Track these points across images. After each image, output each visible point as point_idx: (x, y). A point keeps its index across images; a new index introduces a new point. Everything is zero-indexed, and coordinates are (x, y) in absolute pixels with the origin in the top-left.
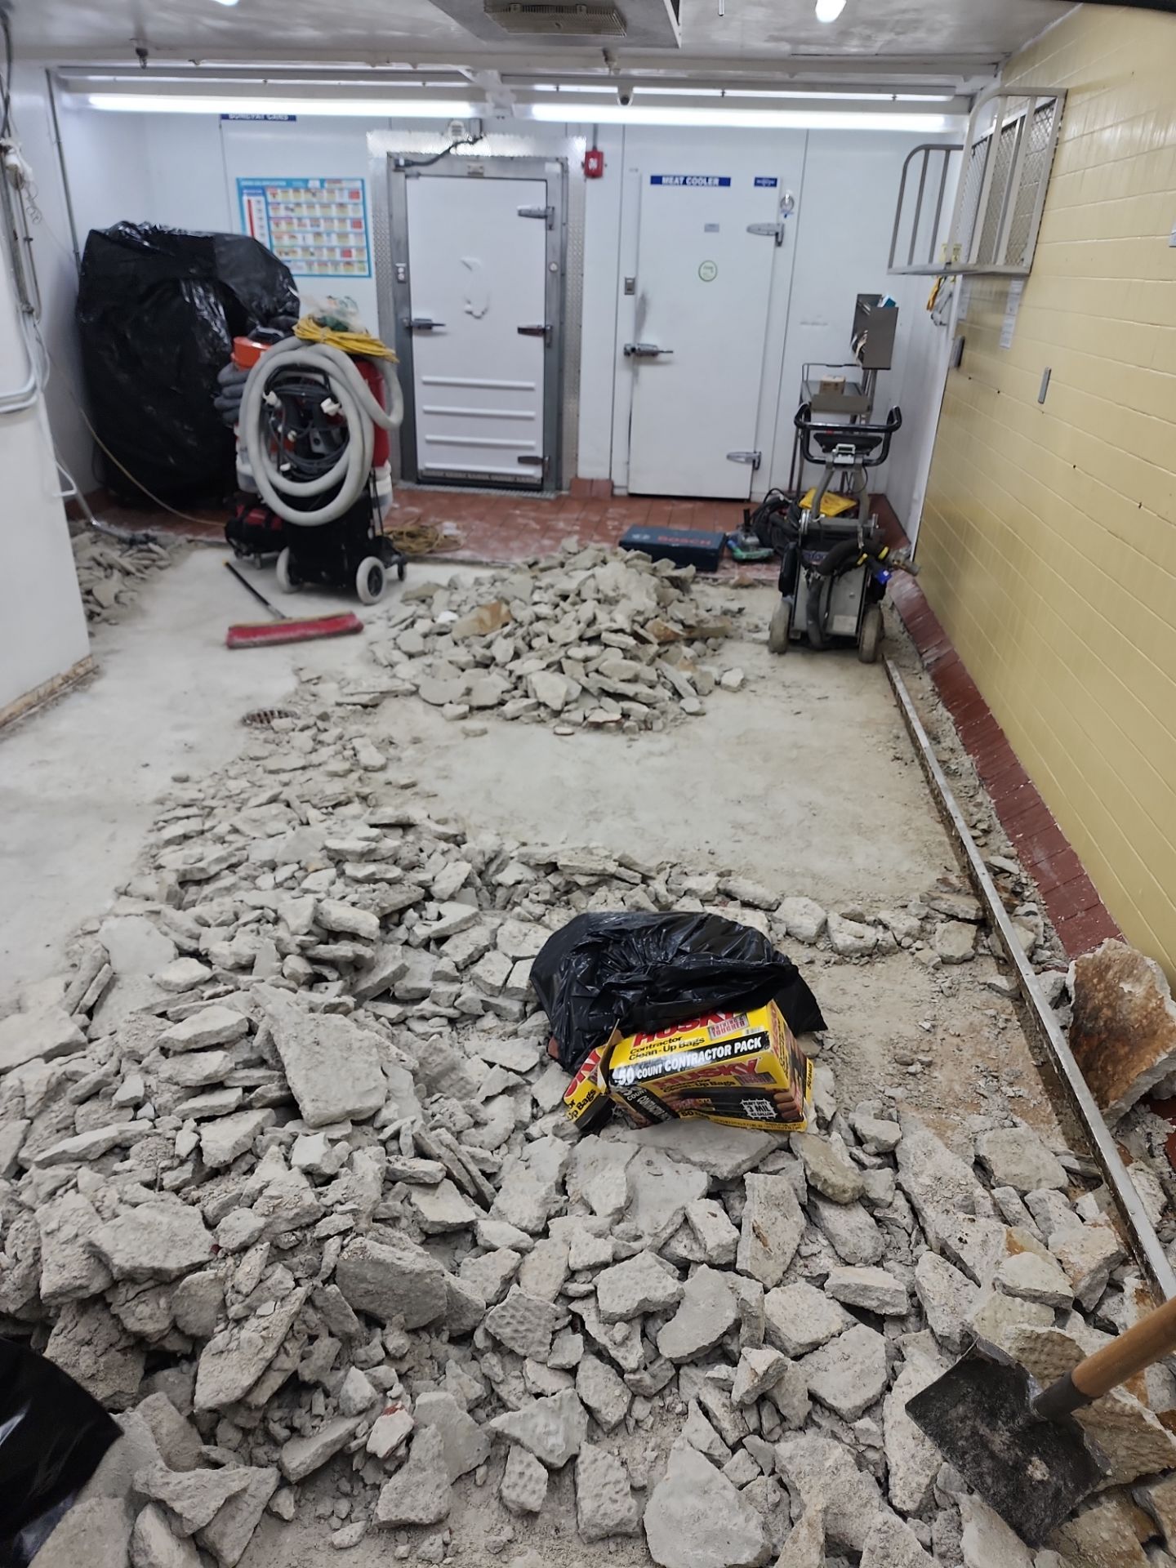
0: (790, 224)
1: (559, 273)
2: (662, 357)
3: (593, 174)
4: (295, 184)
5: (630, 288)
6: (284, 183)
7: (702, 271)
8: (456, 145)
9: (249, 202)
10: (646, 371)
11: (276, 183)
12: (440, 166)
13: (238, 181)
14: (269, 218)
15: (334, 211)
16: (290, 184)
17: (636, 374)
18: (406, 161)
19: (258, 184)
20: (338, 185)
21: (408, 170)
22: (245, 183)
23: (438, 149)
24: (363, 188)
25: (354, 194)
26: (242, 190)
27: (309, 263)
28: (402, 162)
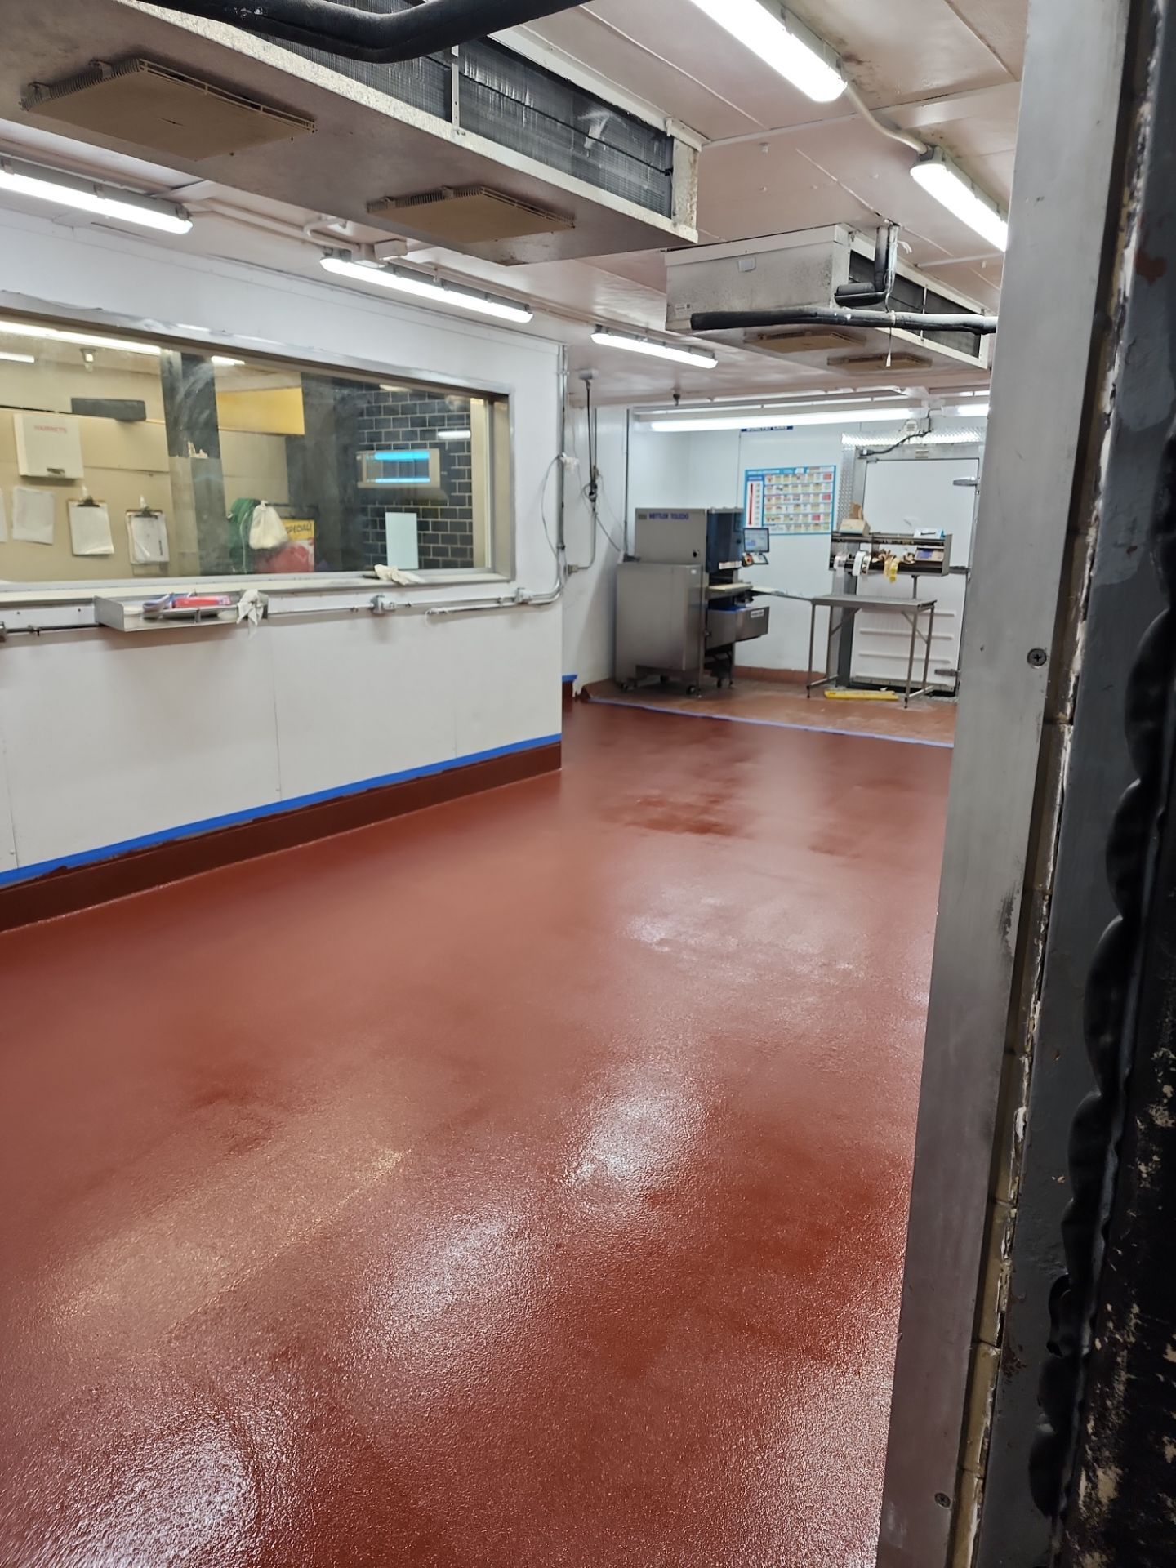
4: (786, 472)
6: (778, 472)
8: (909, 438)
9: (752, 486)
11: (773, 472)
12: (894, 454)
13: (747, 471)
14: (764, 496)
15: (811, 489)
16: (783, 472)
18: (869, 451)
19: (760, 473)
20: (816, 471)
21: (869, 457)
22: (750, 473)
23: (894, 442)
24: (835, 472)
25: (827, 476)
26: (748, 478)
27: (788, 526)
28: (865, 452)
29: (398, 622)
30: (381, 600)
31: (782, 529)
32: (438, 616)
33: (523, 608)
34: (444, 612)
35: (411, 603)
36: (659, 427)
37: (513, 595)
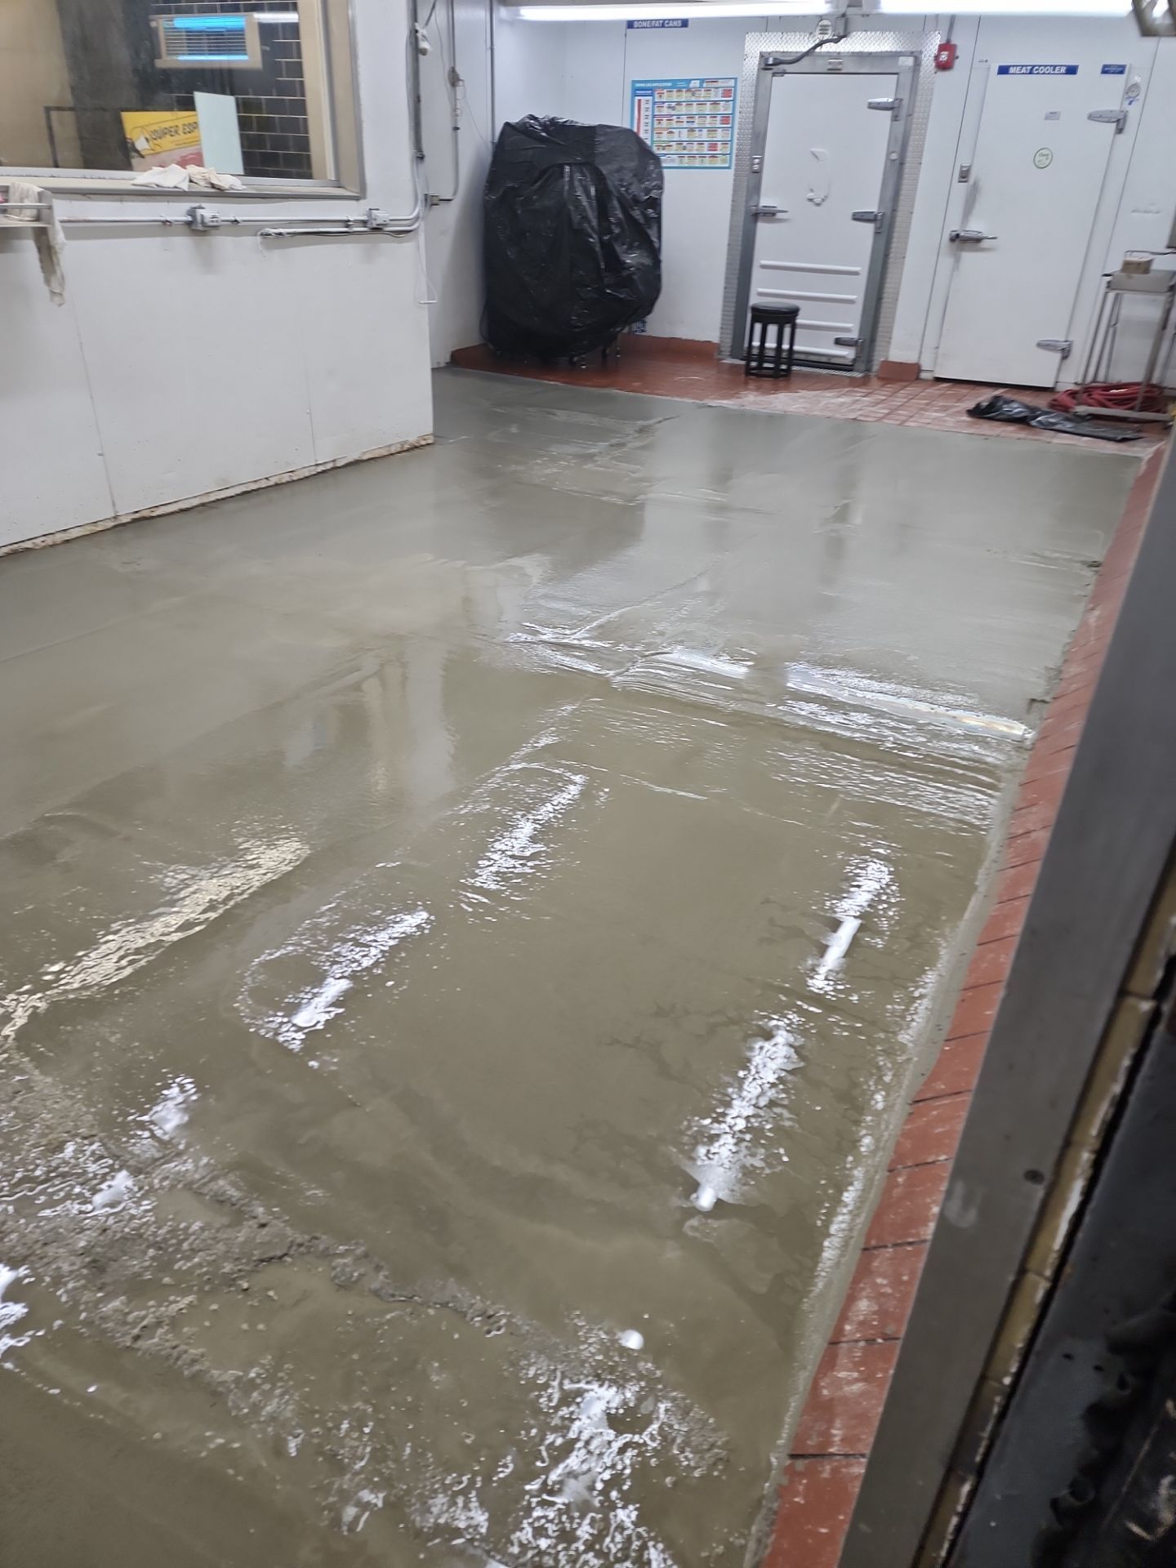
0: (1133, 111)
1: (897, 162)
2: (985, 244)
3: (943, 67)
4: (680, 84)
5: (964, 176)
6: (670, 84)
7: (1037, 159)
8: (820, 44)
9: (640, 100)
10: (969, 257)
11: (664, 84)
12: (804, 65)
13: (634, 82)
14: (654, 116)
15: (708, 109)
16: (677, 85)
17: (957, 260)
18: (775, 59)
19: (649, 85)
20: (715, 85)
21: (776, 69)
22: (638, 85)
23: (804, 48)
24: (735, 87)
25: (727, 92)
26: (636, 91)
27: (681, 156)
28: (771, 61)
29: (224, 243)
30: (200, 212)
31: (673, 161)
32: (274, 238)
33: (377, 236)
34: (280, 234)
35: (238, 219)
36: (530, 13)
37: (365, 218)
